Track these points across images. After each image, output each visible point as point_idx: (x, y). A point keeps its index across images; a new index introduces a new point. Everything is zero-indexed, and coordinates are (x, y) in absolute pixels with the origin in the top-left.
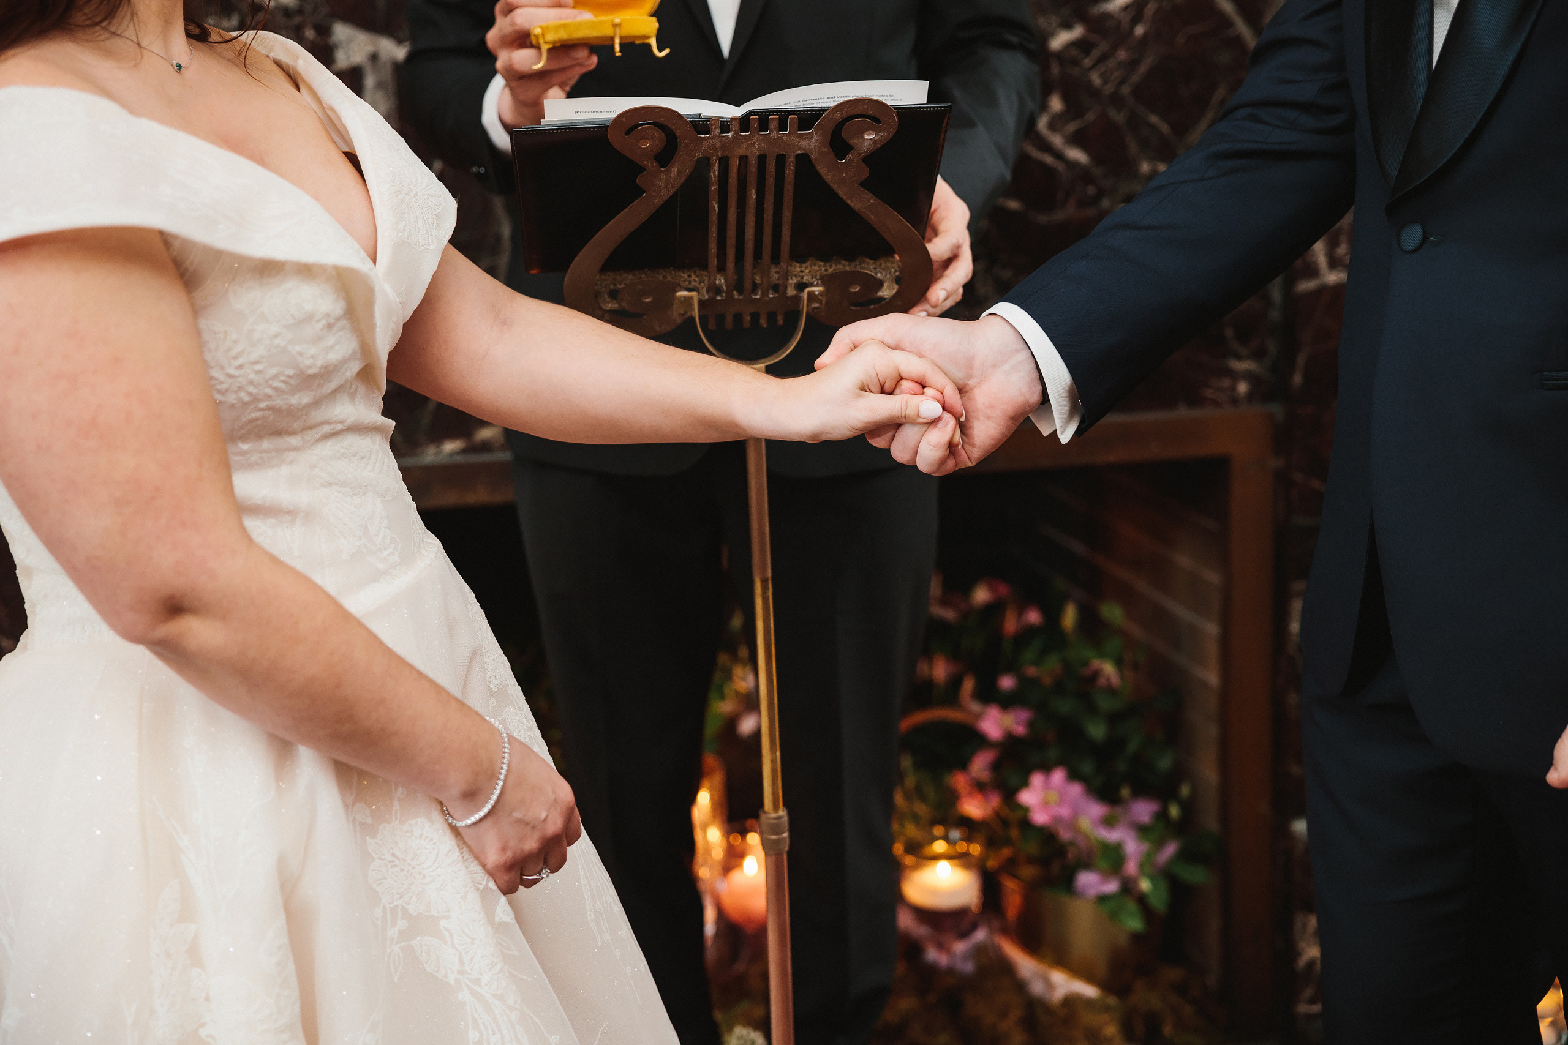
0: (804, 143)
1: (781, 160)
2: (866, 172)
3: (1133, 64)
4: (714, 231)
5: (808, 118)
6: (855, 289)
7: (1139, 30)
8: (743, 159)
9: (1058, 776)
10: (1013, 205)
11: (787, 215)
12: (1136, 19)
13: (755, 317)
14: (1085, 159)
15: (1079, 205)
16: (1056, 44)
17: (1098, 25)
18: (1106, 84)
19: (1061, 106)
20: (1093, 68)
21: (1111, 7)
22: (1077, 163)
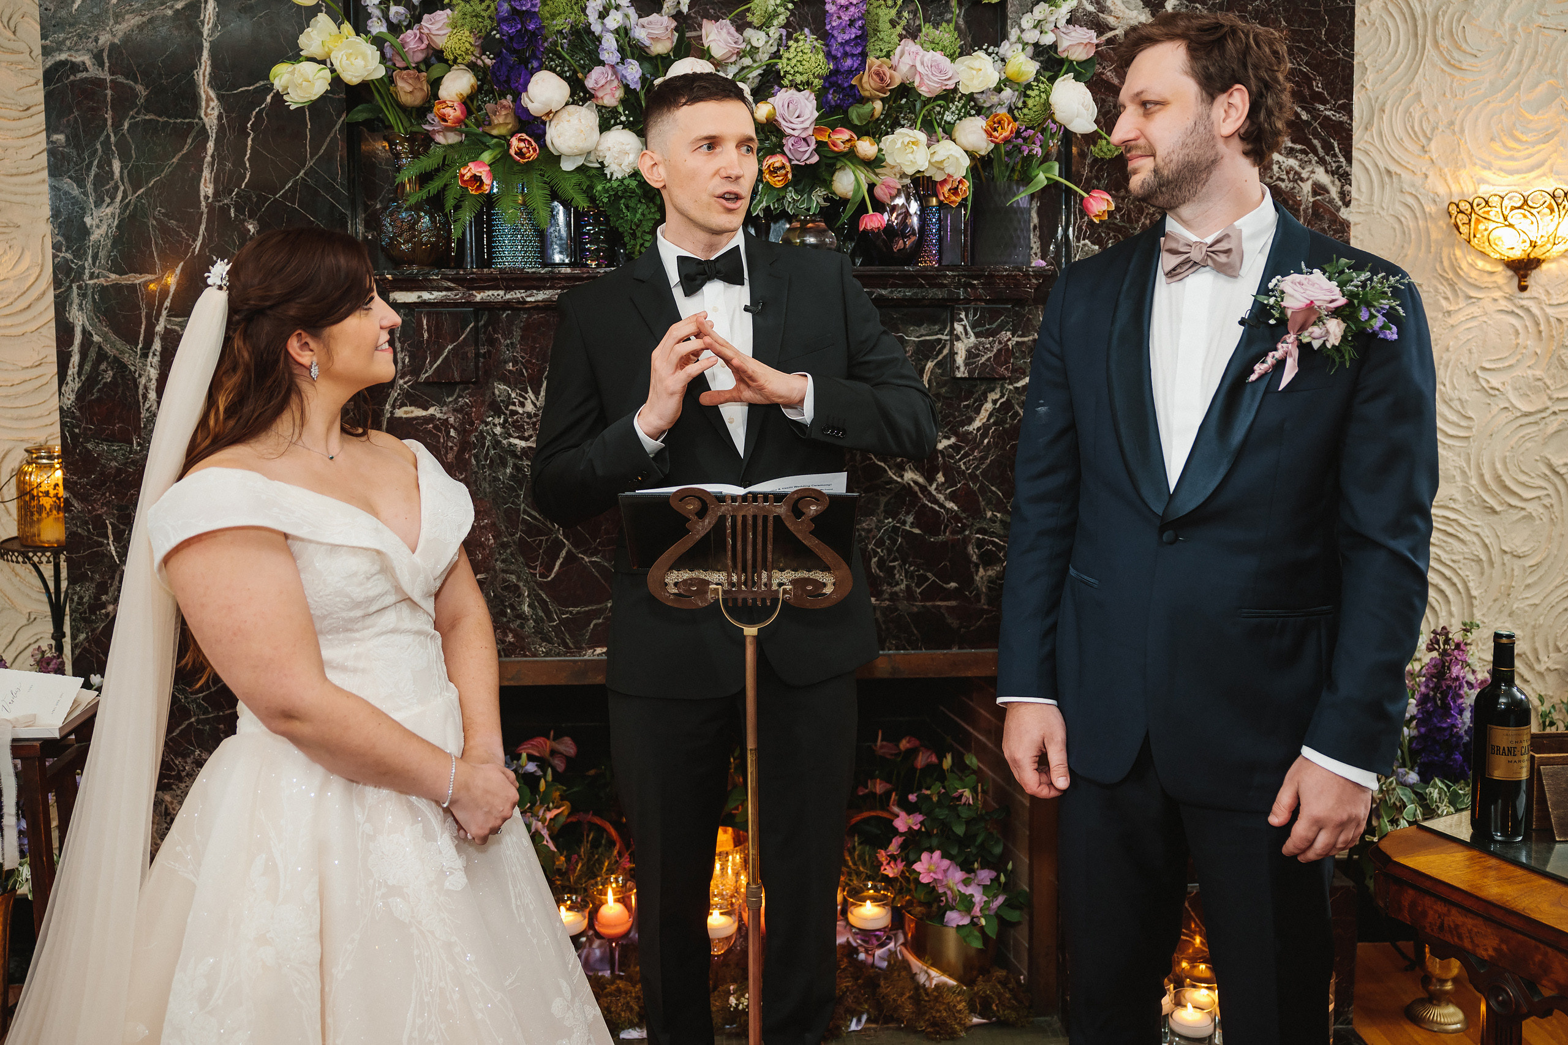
0: (778, 510)
1: (765, 518)
2: (812, 526)
3: (983, 459)
4: (729, 551)
5: (779, 497)
7: (986, 441)
8: (744, 517)
9: (937, 855)
10: (917, 531)
11: (770, 546)
12: (984, 436)
13: (754, 601)
14: (956, 508)
15: (953, 533)
16: (940, 446)
17: (964, 437)
18: (968, 469)
19: (943, 479)
20: (960, 460)
21: (970, 428)
22: (952, 511)
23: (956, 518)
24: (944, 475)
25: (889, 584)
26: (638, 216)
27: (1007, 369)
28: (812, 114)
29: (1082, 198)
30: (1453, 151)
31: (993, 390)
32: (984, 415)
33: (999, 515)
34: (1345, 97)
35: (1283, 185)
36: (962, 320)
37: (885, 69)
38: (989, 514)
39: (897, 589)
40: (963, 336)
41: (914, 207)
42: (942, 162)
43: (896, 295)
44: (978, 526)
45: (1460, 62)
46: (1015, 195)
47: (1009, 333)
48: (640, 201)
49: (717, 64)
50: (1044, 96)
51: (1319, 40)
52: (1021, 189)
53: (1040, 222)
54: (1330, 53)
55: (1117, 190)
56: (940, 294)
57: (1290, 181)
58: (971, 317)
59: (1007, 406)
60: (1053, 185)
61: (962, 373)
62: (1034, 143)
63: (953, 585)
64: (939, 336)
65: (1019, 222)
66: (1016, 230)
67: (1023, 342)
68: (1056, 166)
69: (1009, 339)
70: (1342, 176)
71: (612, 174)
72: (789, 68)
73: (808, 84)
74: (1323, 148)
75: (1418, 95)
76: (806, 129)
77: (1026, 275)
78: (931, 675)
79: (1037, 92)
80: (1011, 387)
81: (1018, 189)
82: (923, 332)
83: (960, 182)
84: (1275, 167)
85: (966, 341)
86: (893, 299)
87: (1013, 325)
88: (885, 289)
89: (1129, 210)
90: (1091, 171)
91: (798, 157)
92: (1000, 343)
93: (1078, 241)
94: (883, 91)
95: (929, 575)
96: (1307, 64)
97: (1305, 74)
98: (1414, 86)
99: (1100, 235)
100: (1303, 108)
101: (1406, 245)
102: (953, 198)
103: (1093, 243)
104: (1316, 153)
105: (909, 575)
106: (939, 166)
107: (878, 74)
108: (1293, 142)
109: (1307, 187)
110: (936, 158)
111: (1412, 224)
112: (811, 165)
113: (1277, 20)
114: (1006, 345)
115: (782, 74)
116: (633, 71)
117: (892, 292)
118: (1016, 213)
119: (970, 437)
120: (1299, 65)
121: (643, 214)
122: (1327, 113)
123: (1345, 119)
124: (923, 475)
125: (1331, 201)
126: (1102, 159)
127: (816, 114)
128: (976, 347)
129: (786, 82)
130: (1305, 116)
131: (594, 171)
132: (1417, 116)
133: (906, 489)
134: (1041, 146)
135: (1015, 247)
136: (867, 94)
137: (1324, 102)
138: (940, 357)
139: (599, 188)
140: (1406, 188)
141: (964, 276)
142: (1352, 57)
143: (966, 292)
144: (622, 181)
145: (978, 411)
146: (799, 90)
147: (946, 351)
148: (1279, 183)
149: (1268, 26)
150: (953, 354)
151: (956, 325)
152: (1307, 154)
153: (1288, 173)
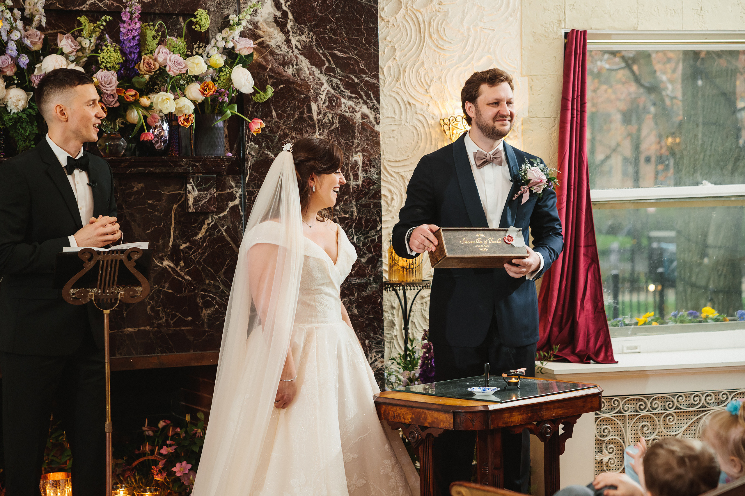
0: (121, 257)
1: (116, 261)
2: (135, 264)
3: (204, 253)
4: (99, 277)
5: (122, 251)
6: (131, 293)
7: (205, 244)
8: (108, 261)
9: (184, 463)
11: (117, 274)
12: (204, 242)
13: (107, 300)
14: (190, 279)
15: (190, 291)
16: (182, 247)
17: (193, 243)
18: (196, 259)
19: (183, 264)
20: (192, 254)
21: (197, 238)
22: (188, 280)
23: (190, 283)
24: (184, 262)
25: (157, 319)
26: (28, 132)
27: (214, 207)
28: (116, 82)
29: (249, 122)
30: (441, 92)
31: (208, 218)
32: (203, 231)
33: (212, 282)
34: (375, 71)
35: (347, 114)
36: (191, 183)
37: (151, 61)
38: (207, 282)
39: (161, 321)
40: (192, 191)
41: (165, 126)
42: (181, 108)
43: (158, 171)
44: (202, 288)
45: (443, 46)
46: (216, 121)
47: (215, 189)
48: (27, 124)
49: (67, 56)
50: (228, 75)
51: (362, 43)
52: (219, 118)
53: (229, 133)
54: (367, 49)
55: (266, 118)
56: (181, 170)
57: (350, 112)
58: (195, 181)
59: (215, 226)
60: (234, 116)
61: (192, 210)
62: (224, 96)
63: (190, 318)
64: (179, 192)
65: (218, 134)
66: (217, 138)
67: (222, 194)
68: (236, 106)
69: (215, 192)
70: (375, 109)
71: (11, 110)
72: (104, 60)
73: (113, 67)
74: (365, 96)
75: (423, 63)
76: (112, 90)
77: (223, 160)
78: (180, 366)
79: (225, 73)
80: (216, 217)
81: (217, 118)
82: (171, 189)
83: (190, 115)
84: (343, 106)
85: (193, 194)
86: (156, 173)
87: (217, 186)
88: (152, 167)
89: (272, 127)
90: (253, 108)
91: (109, 103)
92: (210, 194)
93: (248, 143)
94: (150, 71)
95: (177, 313)
96: (356, 55)
97: (355, 60)
98: (420, 58)
99: (258, 140)
100: (356, 77)
101: (419, 141)
102: (186, 124)
103: (255, 144)
104: (362, 98)
105: (167, 314)
106: (179, 110)
107: (148, 63)
108: (351, 93)
109: (358, 115)
110: (178, 106)
111: (422, 130)
112: (116, 107)
113: (341, 33)
114: (214, 195)
115: (100, 62)
116: (24, 60)
117: (156, 169)
118: (217, 129)
119: (197, 243)
120: (353, 55)
121: (30, 131)
122: (367, 79)
123: (376, 81)
124: (173, 262)
125: (370, 122)
126: (258, 102)
127: (118, 83)
128: (199, 196)
129: (102, 66)
130: (356, 80)
131: (2, 109)
132: (422, 74)
133: (165, 269)
134: (228, 97)
135: (217, 146)
136: (143, 73)
137: (365, 73)
138: (180, 202)
139: (7, 118)
140: (418, 111)
141: (192, 161)
142: (378, 51)
143: (193, 169)
144: (17, 113)
145: (200, 230)
146: (108, 70)
147: (183, 199)
148: (345, 113)
149: (337, 36)
150: (187, 200)
151: (188, 186)
152: (358, 99)
153: (349, 108)
